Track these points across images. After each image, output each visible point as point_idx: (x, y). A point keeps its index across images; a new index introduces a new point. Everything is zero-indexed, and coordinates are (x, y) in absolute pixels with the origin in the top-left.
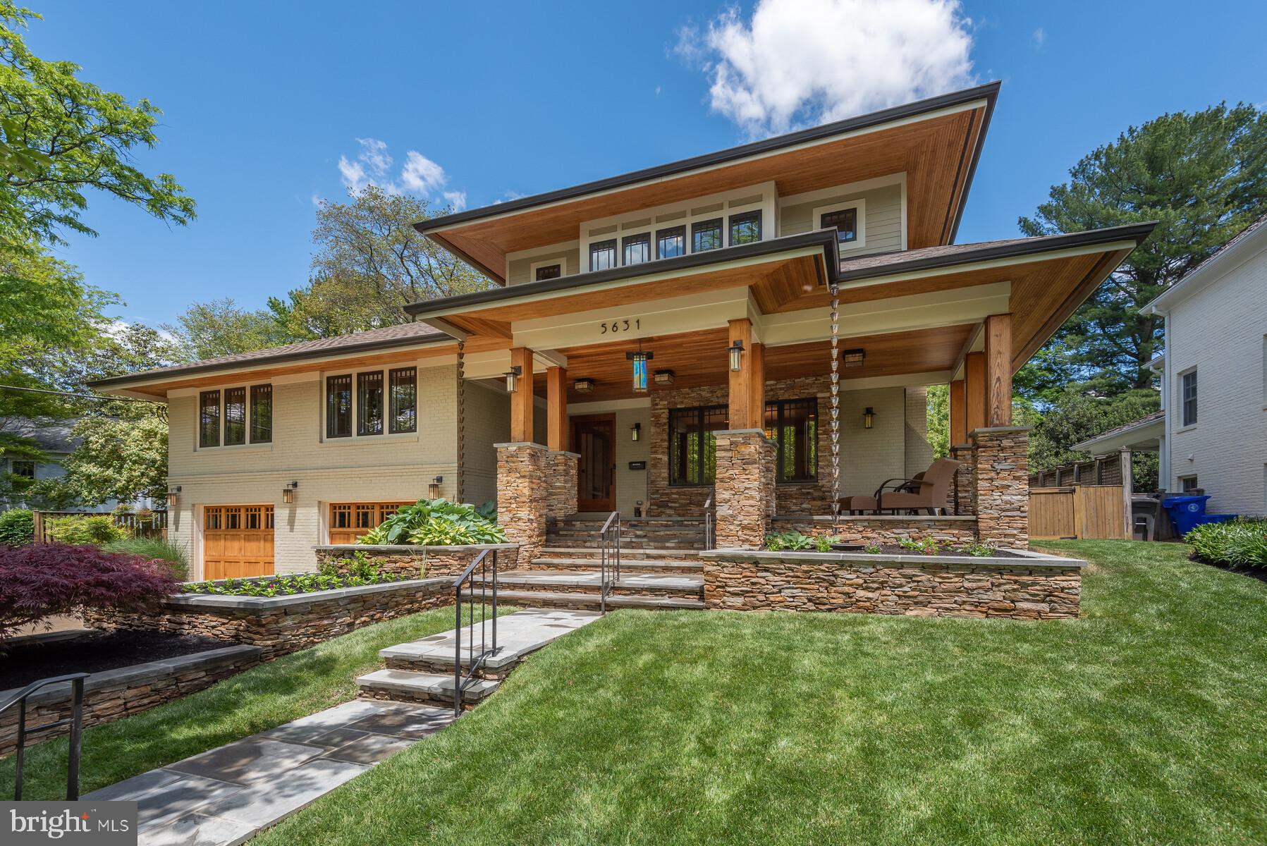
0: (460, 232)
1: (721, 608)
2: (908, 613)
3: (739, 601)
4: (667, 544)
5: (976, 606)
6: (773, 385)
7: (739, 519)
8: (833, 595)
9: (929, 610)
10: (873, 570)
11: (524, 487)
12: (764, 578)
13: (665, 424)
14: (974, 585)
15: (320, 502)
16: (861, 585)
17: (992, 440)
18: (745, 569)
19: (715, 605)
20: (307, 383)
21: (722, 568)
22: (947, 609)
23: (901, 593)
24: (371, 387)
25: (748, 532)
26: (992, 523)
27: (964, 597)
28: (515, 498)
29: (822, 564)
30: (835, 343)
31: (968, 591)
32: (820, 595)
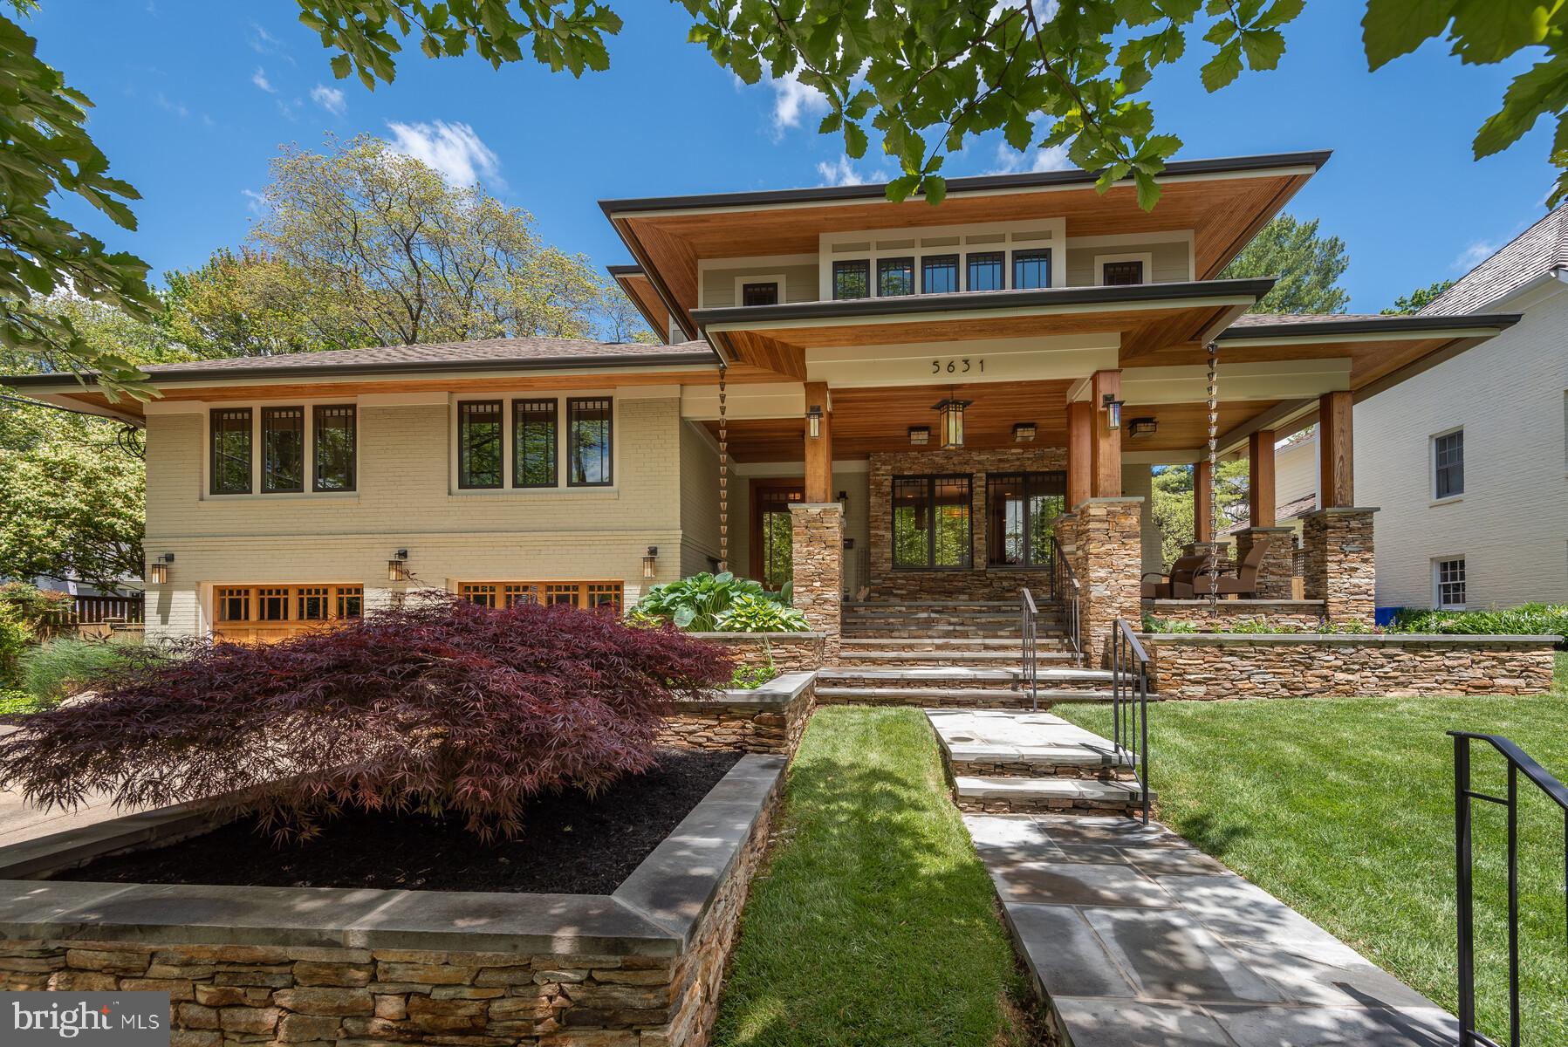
0: (658, 223)
1: (1179, 699)
2: (1389, 695)
3: (1202, 690)
4: (1000, 633)
5: (1456, 685)
6: (1019, 454)
7: (1119, 601)
8: (1311, 679)
9: (1410, 692)
10: (1353, 650)
11: (832, 559)
12: (1229, 662)
13: (888, 494)
14: (1455, 663)
15: (447, 580)
16: (1340, 668)
17: (1340, 521)
18: (1207, 653)
19: (1172, 696)
20: (423, 408)
21: (1180, 652)
22: (1428, 689)
23: (1382, 674)
24: (536, 417)
25: (1128, 616)
26: (1341, 608)
27: (1443, 676)
28: (820, 574)
29: (1297, 646)
30: (1214, 405)
31: (1449, 670)
32: (1295, 680)
